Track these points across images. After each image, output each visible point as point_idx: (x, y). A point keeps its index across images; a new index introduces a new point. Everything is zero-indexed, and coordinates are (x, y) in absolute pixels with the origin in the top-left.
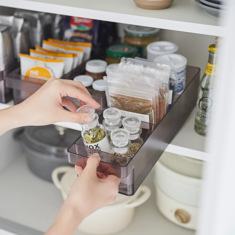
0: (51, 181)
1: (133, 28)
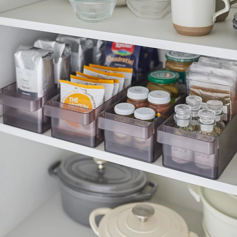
1: (174, 53)
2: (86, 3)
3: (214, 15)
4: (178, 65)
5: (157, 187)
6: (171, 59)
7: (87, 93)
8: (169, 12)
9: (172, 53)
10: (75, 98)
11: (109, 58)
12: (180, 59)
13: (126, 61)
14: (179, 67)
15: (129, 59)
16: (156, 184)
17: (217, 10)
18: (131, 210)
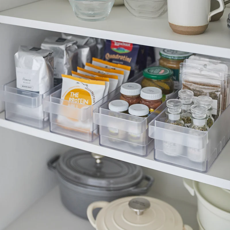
0: (86, 218)
1: (168, 51)
2: (84, 2)
3: (209, 14)
4: (171, 63)
5: (153, 181)
6: (165, 56)
7: (88, 88)
8: (166, 11)
9: (166, 51)
10: (76, 93)
11: (107, 55)
12: (174, 57)
13: (123, 58)
14: (172, 64)
15: (127, 57)
16: (152, 179)
17: (212, 10)
18: (128, 203)
